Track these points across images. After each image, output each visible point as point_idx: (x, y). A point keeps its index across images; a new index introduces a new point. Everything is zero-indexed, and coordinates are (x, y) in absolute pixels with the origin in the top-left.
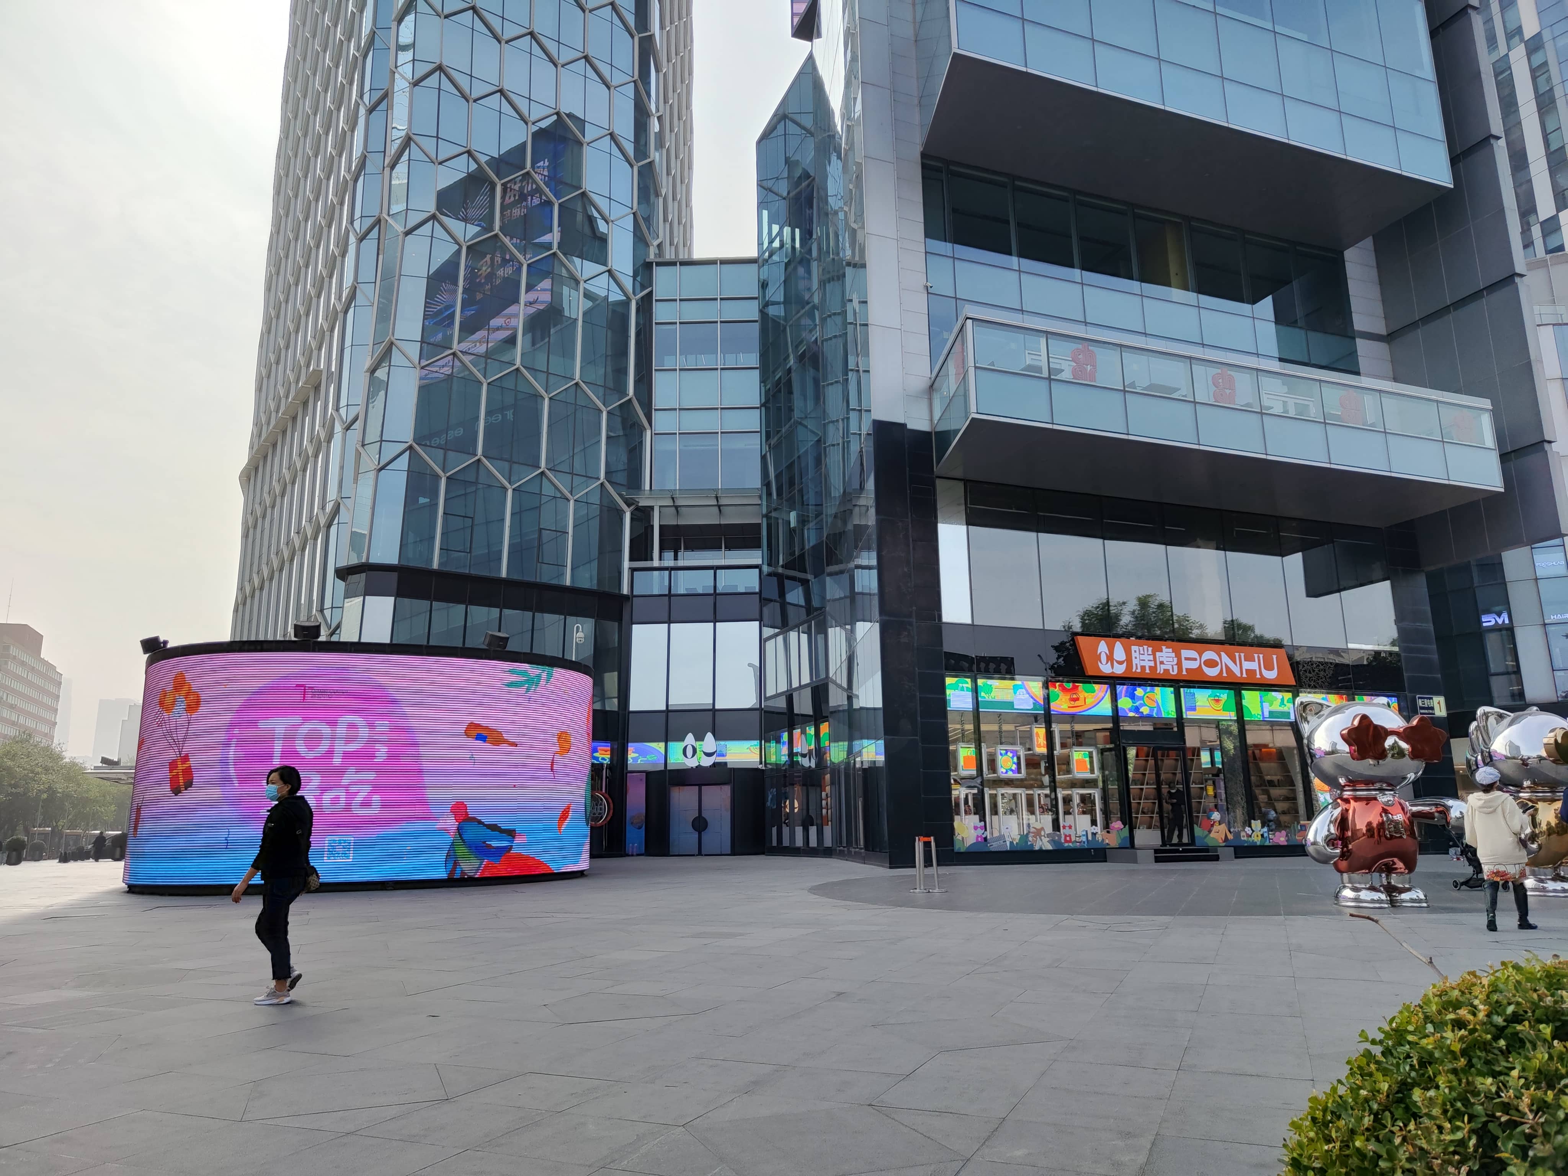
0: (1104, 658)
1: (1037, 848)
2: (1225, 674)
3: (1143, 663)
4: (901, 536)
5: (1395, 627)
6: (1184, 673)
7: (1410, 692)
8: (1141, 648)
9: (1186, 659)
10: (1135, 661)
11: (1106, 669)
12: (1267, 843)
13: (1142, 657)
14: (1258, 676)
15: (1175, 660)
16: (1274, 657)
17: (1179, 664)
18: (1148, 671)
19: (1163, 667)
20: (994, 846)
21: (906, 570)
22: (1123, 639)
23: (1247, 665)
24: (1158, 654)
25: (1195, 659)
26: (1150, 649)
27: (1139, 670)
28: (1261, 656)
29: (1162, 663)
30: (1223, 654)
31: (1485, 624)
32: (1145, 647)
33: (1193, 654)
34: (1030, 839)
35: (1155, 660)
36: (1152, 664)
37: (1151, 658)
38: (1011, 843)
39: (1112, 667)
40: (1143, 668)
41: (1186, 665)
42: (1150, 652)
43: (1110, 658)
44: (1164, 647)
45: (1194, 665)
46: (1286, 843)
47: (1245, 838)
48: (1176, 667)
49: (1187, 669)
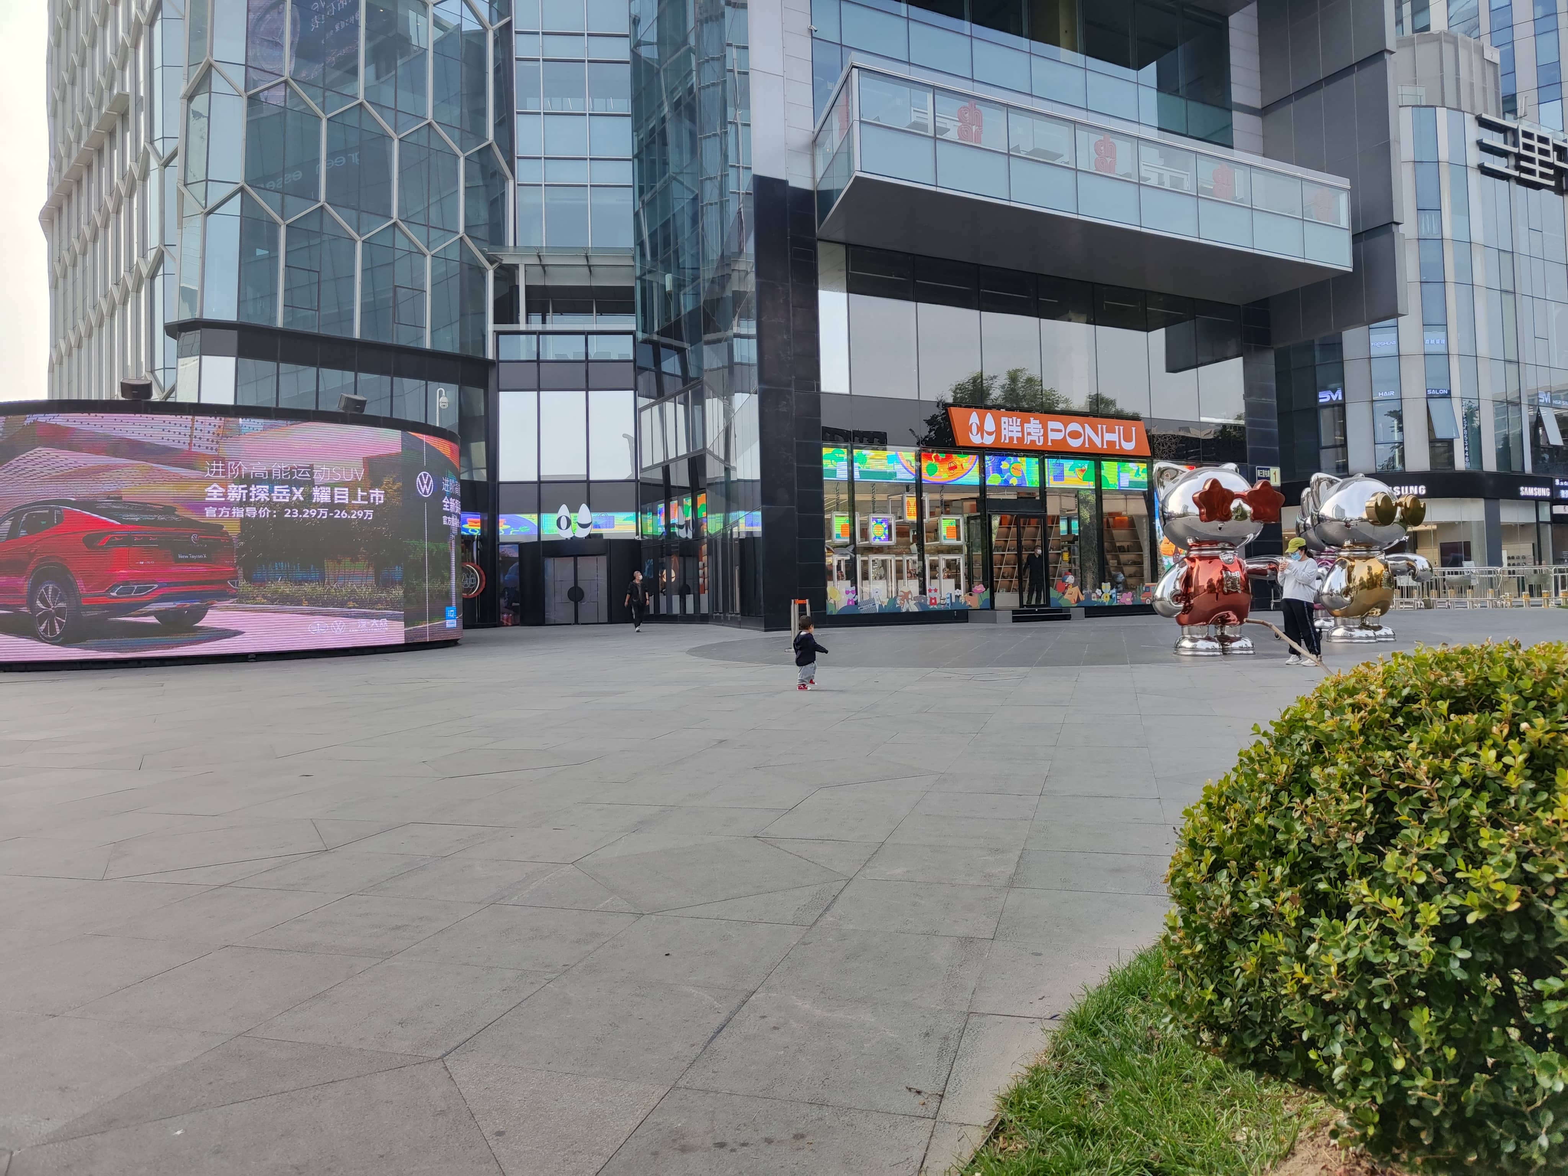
0: (974, 429)
1: (904, 610)
2: (1087, 445)
3: (1011, 434)
4: (781, 301)
5: (1243, 402)
6: (1050, 444)
7: (1251, 463)
8: (1010, 420)
9: (1052, 430)
10: (1004, 432)
11: (976, 439)
12: (1115, 604)
13: (1011, 428)
14: (1117, 447)
15: (1042, 431)
16: (1134, 429)
17: (1045, 435)
18: (1015, 442)
19: (1030, 438)
20: (864, 609)
21: (785, 337)
22: (994, 411)
23: (1108, 437)
24: (1026, 425)
25: (1060, 431)
26: (1019, 420)
27: (1007, 441)
28: (1122, 428)
29: (1029, 434)
30: (1086, 425)
31: (1321, 401)
32: (1014, 418)
33: (1058, 425)
34: (898, 602)
35: (1023, 431)
36: (1020, 435)
37: (1019, 429)
38: (880, 606)
39: (982, 438)
40: (1011, 438)
41: (1052, 436)
42: (1018, 424)
43: (981, 429)
44: (1032, 419)
45: (1059, 436)
46: (1131, 603)
47: (1096, 599)
48: (1042, 438)
49: (1052, 440)
